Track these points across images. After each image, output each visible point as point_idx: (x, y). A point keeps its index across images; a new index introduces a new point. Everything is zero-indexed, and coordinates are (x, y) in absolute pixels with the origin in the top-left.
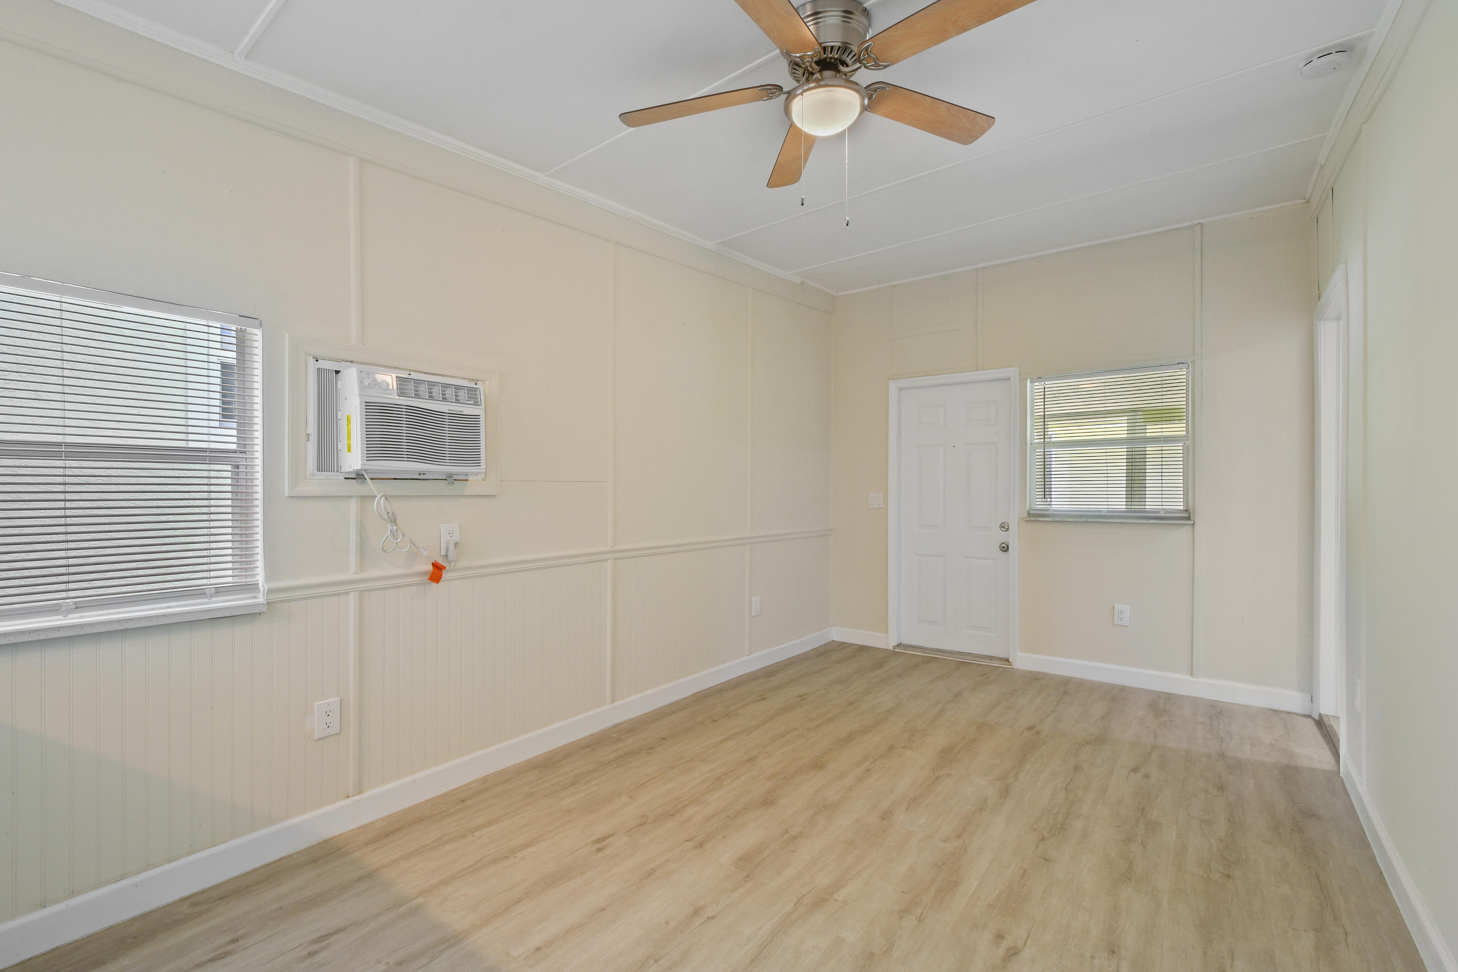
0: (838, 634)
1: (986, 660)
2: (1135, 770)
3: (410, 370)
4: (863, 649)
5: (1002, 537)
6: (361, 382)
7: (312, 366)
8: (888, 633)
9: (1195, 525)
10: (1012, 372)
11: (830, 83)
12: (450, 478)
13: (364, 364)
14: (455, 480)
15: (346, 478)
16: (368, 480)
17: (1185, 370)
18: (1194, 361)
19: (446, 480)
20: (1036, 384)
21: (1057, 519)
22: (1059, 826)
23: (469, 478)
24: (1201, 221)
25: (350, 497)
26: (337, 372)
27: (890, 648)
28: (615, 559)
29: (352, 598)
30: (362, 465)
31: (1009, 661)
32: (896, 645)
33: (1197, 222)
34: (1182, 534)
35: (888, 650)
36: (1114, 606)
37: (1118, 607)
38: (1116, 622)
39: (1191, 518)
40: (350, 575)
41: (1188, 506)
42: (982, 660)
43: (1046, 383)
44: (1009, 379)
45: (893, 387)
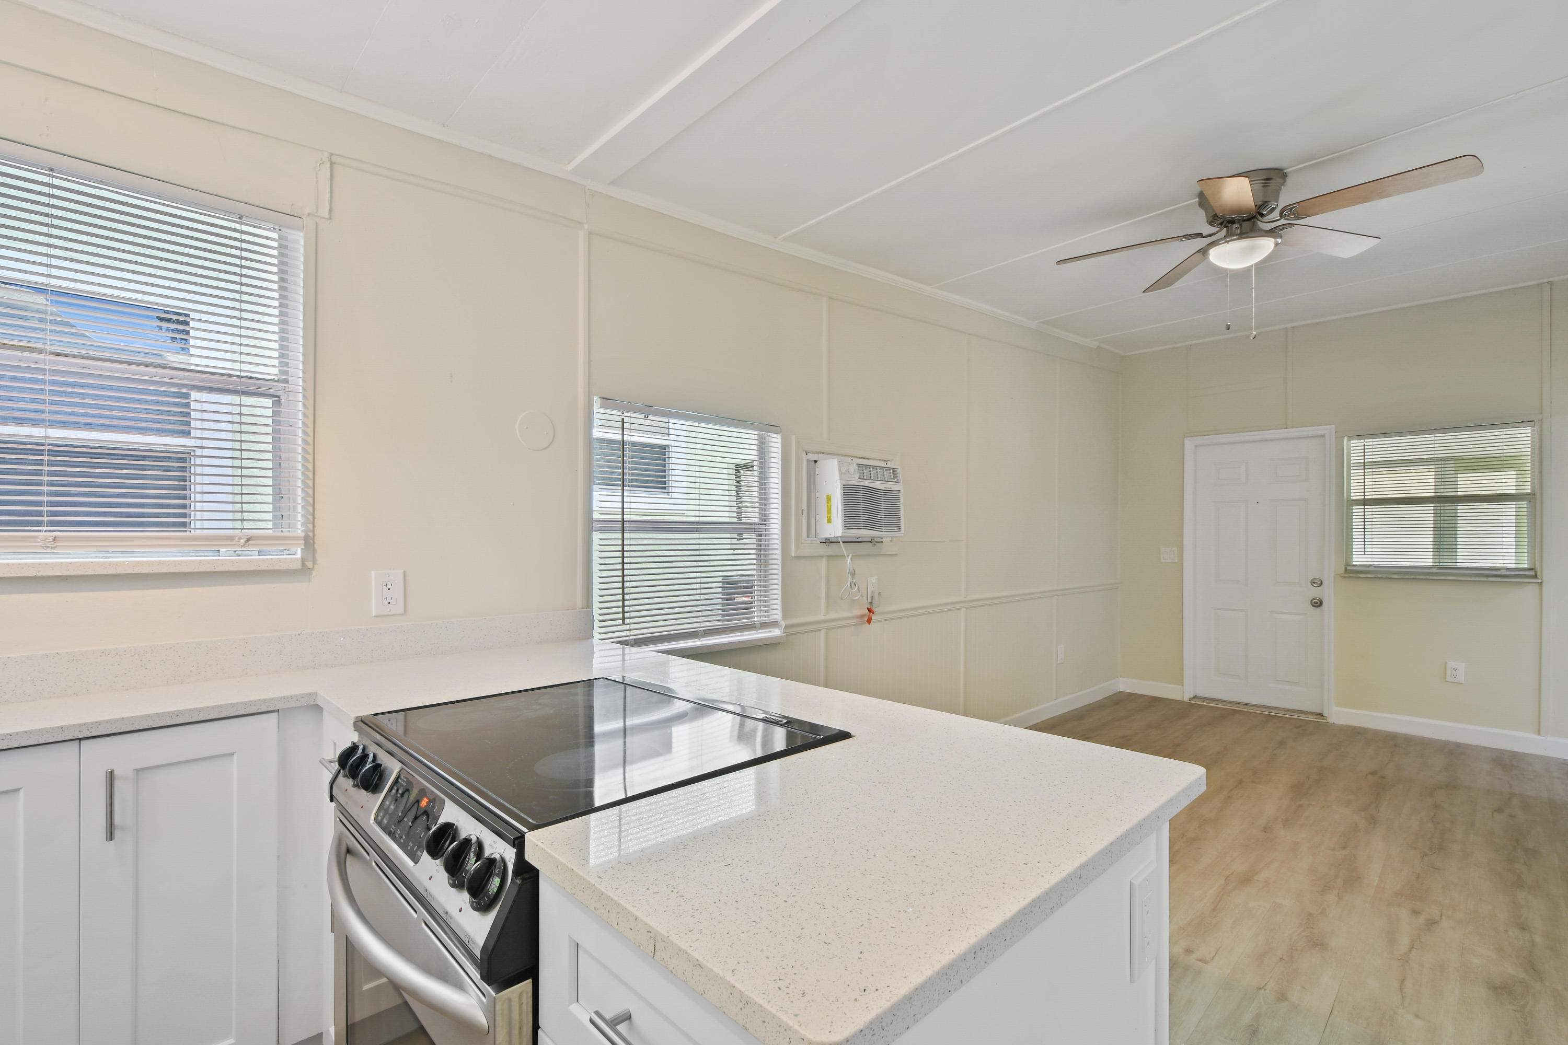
0: (1125, 685)
1: (1296, 714)
2: (1499, 810)
3: (852, 456)
4: (1155, 701)
5: (1315, 592)
6: (840, 470)
7: (805, 458)
8: (1183, 685)
9: (1543, 583)
10: (1328, 430)
11: (1250, 235)
12: (873, 541)
13: (842, 455)
14: (876, 542)
15: (821, 542)
16: (841, 543)
17: (1530, 428)
18: (1542, 420)
19: (871, 542)
20: (1352, 442)
21: (1380, 576)
22: (1437, 847)
23: (884, 540)
24: (1551, 279)
25: (822, 557)
26: (816, 462)
27: (1186, 699)
28: (967, 608)
29: (823, 632)
30: (843, 533)
31: (1322, 715)
32: (1192, 696)
33: (1545, 280)
34: (1528, 592)
35: (1183, 701)
36: (1446, 663)
37: (1451, 664)
38: (1448, 679)
39: (1538, 576)
40: (822, 617)
41: (1535, 565)
42: (1291, 714)
43: (1366, 440)
44: (1323, 436)
45: (1189, 444)
